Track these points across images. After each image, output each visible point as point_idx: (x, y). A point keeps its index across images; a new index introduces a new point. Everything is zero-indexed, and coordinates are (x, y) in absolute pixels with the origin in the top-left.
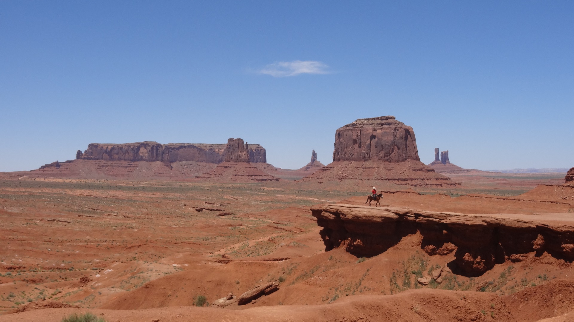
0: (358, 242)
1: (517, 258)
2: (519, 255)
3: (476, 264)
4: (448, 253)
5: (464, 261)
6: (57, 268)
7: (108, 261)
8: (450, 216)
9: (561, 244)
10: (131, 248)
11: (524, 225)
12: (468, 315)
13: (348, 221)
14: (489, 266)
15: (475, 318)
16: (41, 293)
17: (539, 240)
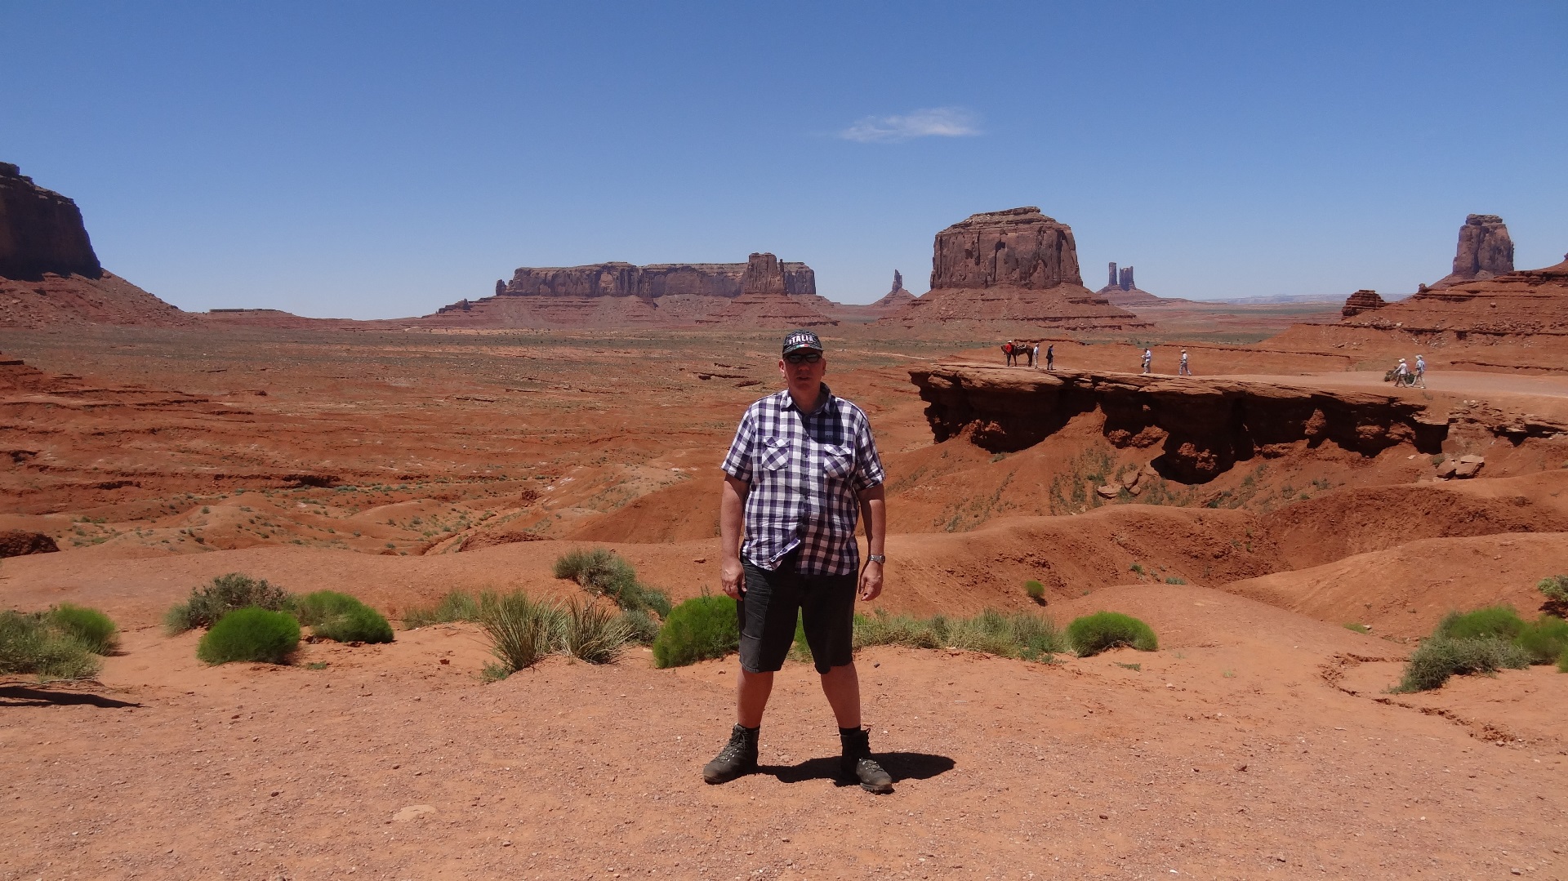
0: (993, 425)
1: (1274, 450)
2: (1277, 445)
3: (1200, 462)
4: (1150, 444)
5: (1179, 456)
6: (480, 477)
7: (559, 465)
8: (1155, 379)
9: (1356, 425)
10: (597, 442)
11: (1290, 394)
12: (1209, 548)
13: (976, 391)
14: (1225, 465)
15: (1221, 554)
16: (462, 518)
17: (1316, 420)
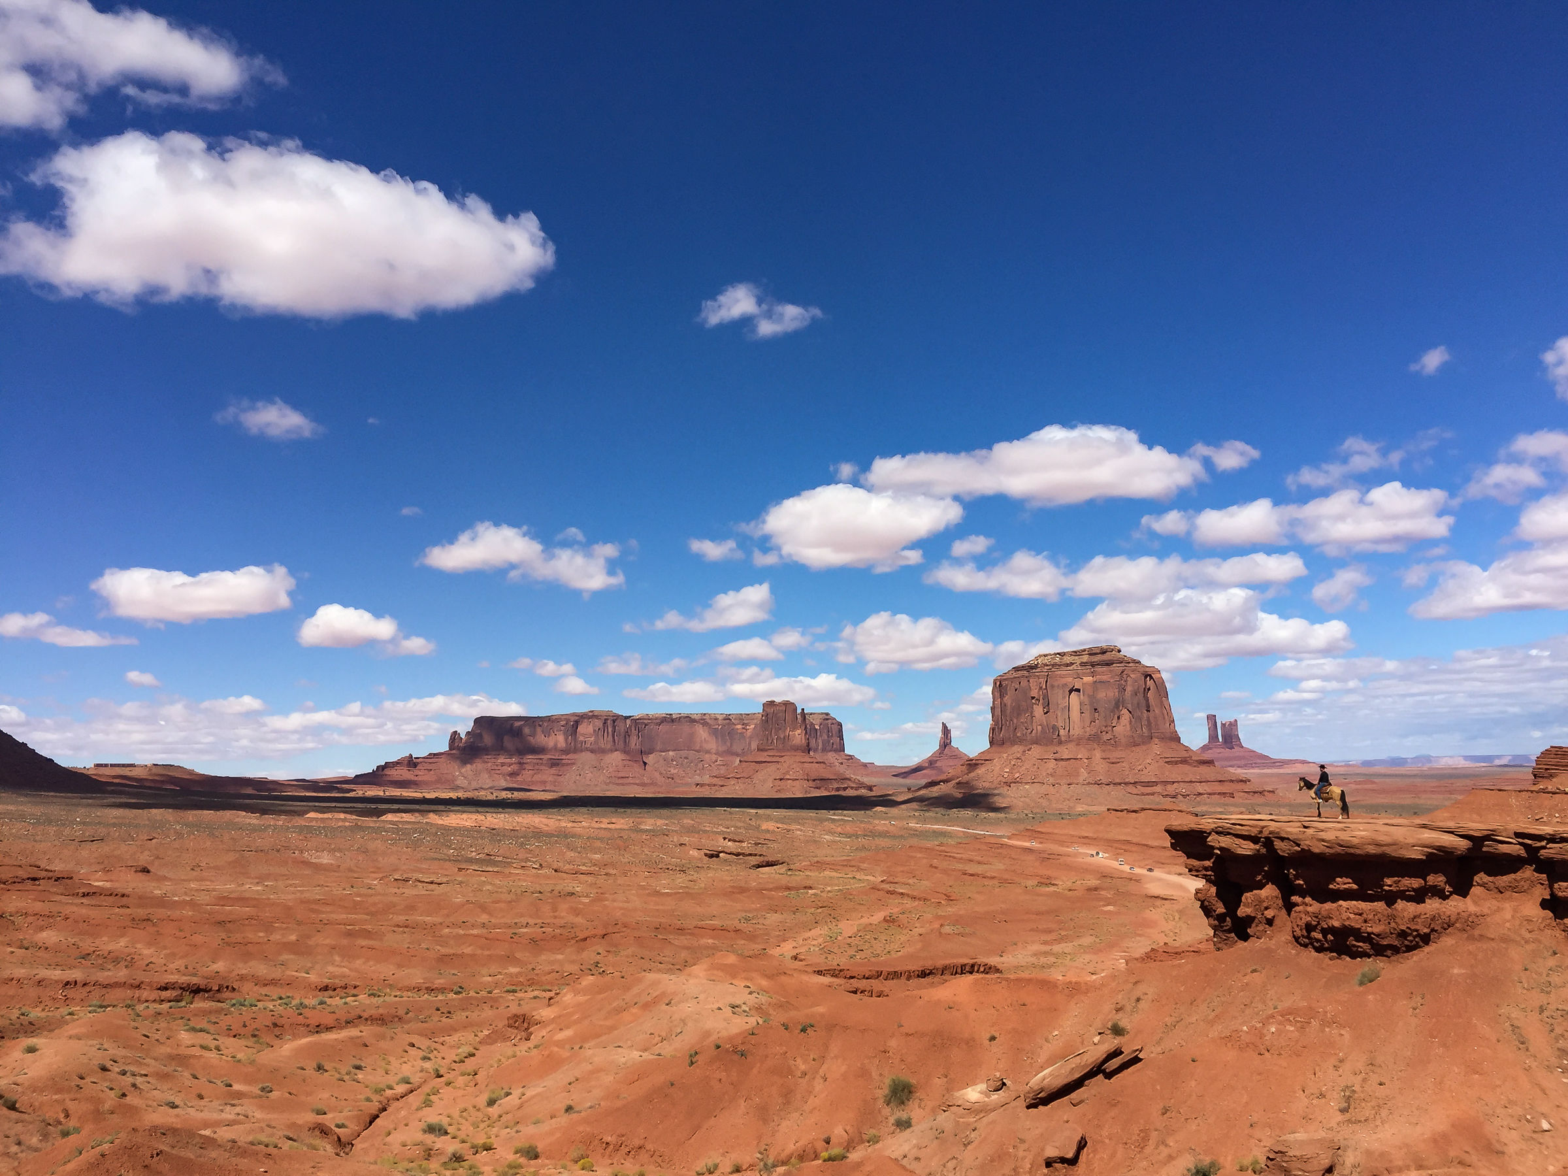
10: (585, 940)
16: (425, 1058)
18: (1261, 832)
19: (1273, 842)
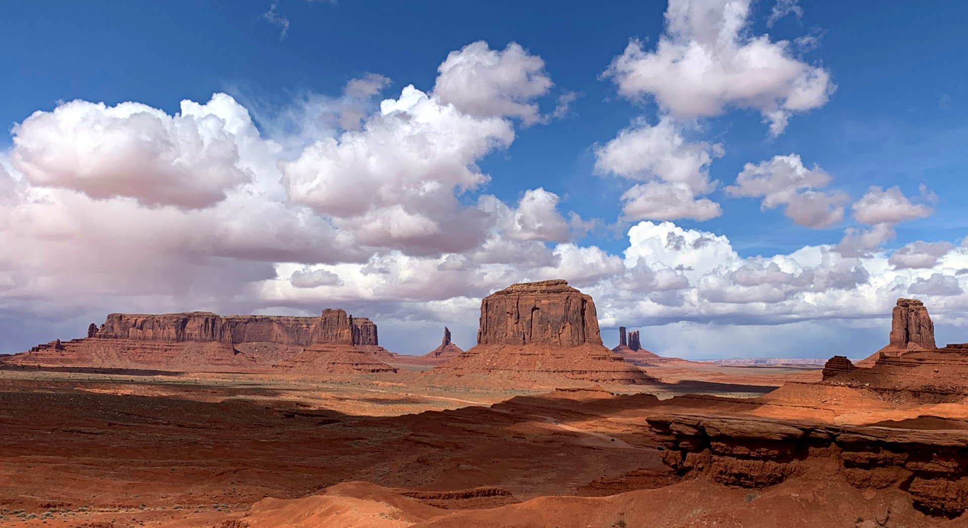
18: (699, 423)
19: (705, 429)
